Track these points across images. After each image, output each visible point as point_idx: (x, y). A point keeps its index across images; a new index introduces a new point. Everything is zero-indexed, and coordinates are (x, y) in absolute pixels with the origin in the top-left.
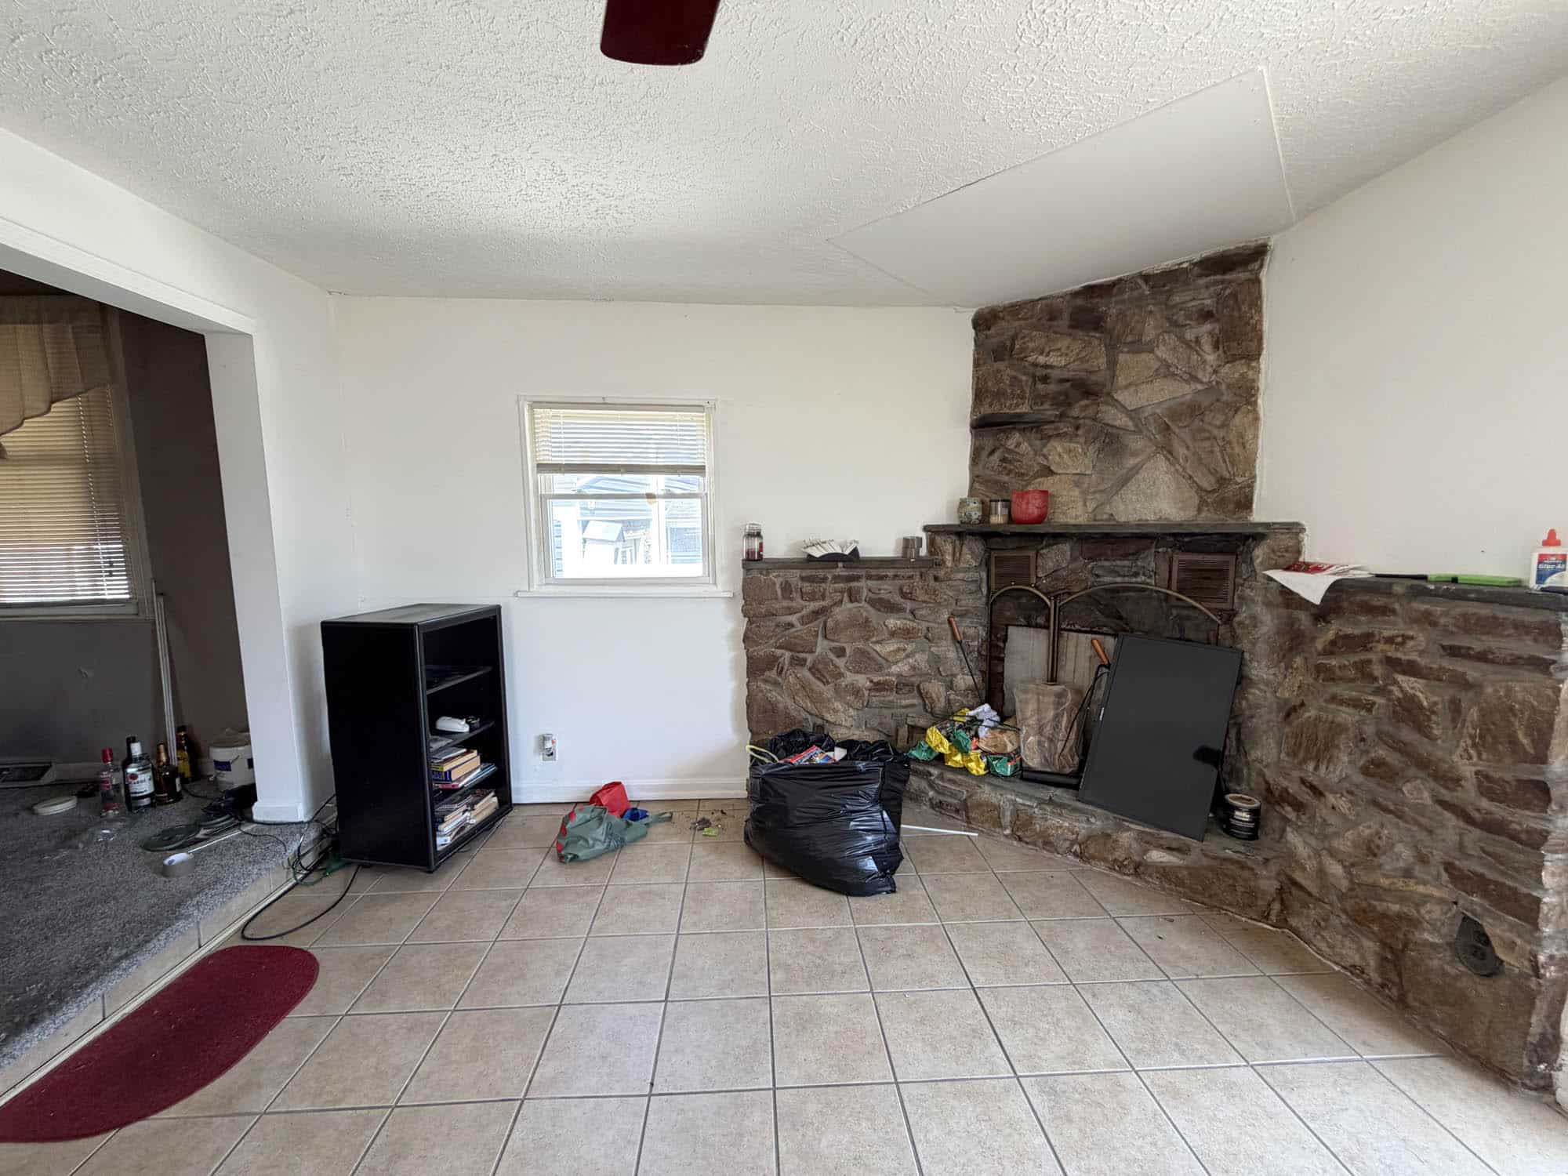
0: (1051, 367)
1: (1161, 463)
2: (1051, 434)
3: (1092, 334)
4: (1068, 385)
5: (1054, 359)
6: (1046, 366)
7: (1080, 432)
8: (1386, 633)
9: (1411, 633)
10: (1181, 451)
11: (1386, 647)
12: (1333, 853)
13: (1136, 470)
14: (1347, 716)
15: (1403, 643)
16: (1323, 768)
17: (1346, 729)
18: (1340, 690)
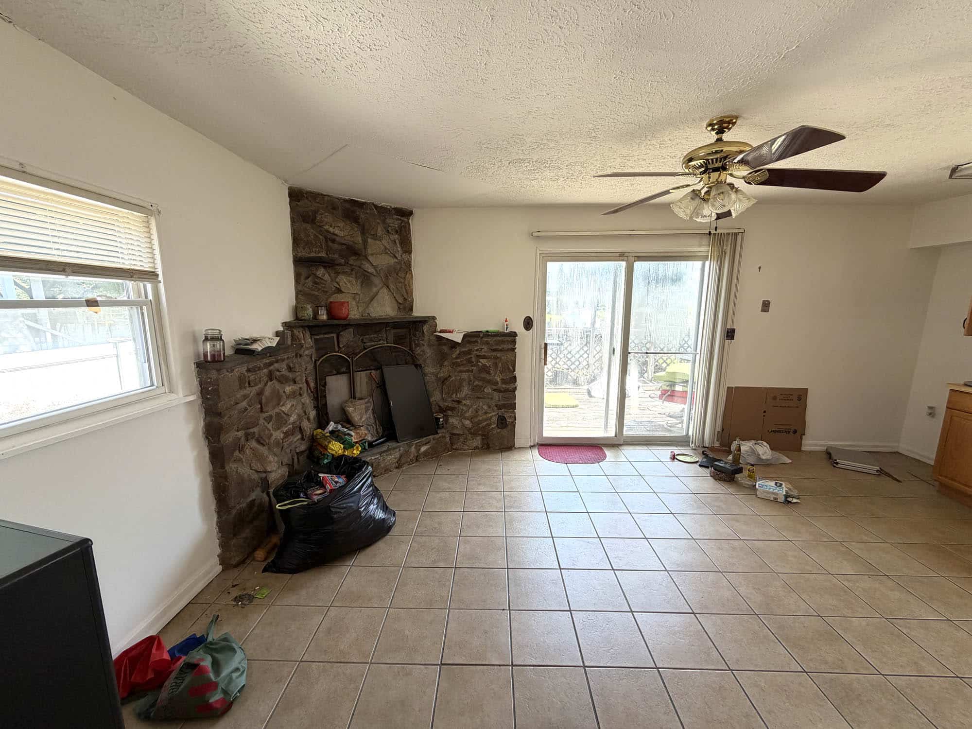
0: (336, 235)
1: (385, 290)
2: (340, 271)
3: (353, 224)
4: (345, 247)
5: (337, 231)
6: (334, 234)
7: (354, 272)
8: (476, 348)
9: (483, 347)
10: (392, 286)
11: (476, 352)
12: (465, 418)
13: (377, 293)
14: (465, 376)
15: (481, 350)
16: (458, 394)
17: (465, 380)
18: (461, 368)
